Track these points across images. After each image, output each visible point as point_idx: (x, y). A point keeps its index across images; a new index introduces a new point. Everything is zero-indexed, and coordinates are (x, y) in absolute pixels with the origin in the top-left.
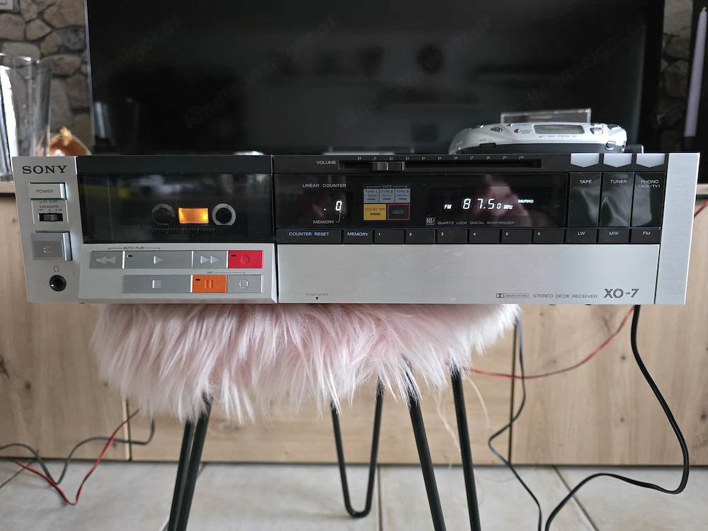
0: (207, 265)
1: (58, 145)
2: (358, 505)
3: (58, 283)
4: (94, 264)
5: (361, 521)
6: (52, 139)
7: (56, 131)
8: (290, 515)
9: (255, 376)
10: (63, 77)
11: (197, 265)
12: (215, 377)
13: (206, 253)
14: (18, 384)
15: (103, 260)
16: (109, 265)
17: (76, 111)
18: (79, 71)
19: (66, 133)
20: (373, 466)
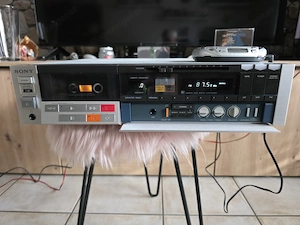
0: (92, 110)
1: (24, 44)
2: (154, 192)
3: (33, 117)
4: (47, 110)
5: (155, 198)
6: (21, 41)
7: (23, 37)
8: (127, 196)
9: (113, 151)
10: (23, 10)
11: (88, 110)
12: (97, 152)
13: (92, 106)
14: (15, 145)
15: (50, 108)
16: (53, 111)
17: (30, 26)
18: (30, 7)
19: (27, 38)
20: (160, 176)
